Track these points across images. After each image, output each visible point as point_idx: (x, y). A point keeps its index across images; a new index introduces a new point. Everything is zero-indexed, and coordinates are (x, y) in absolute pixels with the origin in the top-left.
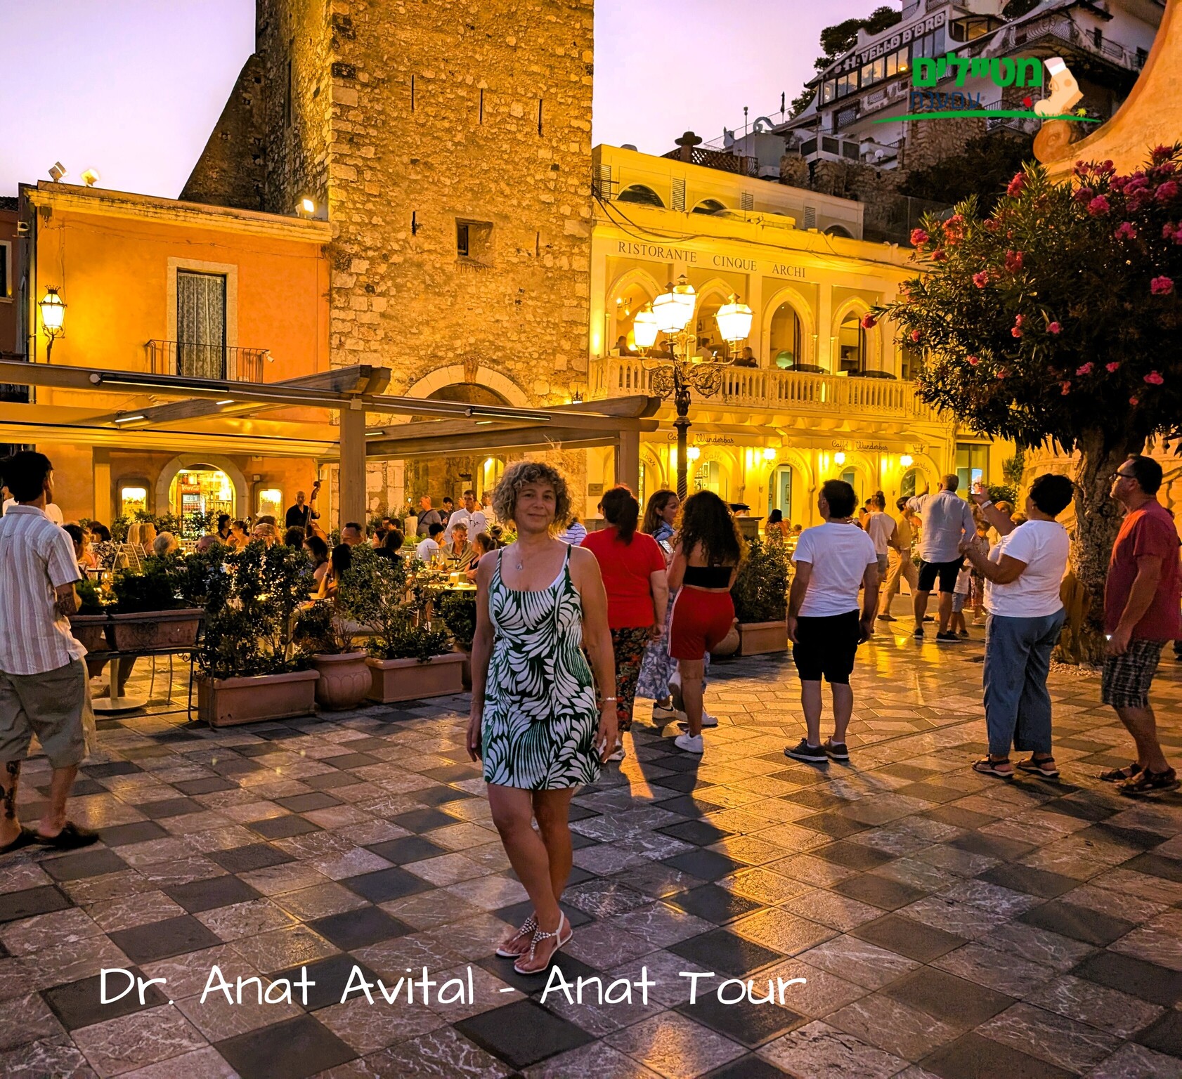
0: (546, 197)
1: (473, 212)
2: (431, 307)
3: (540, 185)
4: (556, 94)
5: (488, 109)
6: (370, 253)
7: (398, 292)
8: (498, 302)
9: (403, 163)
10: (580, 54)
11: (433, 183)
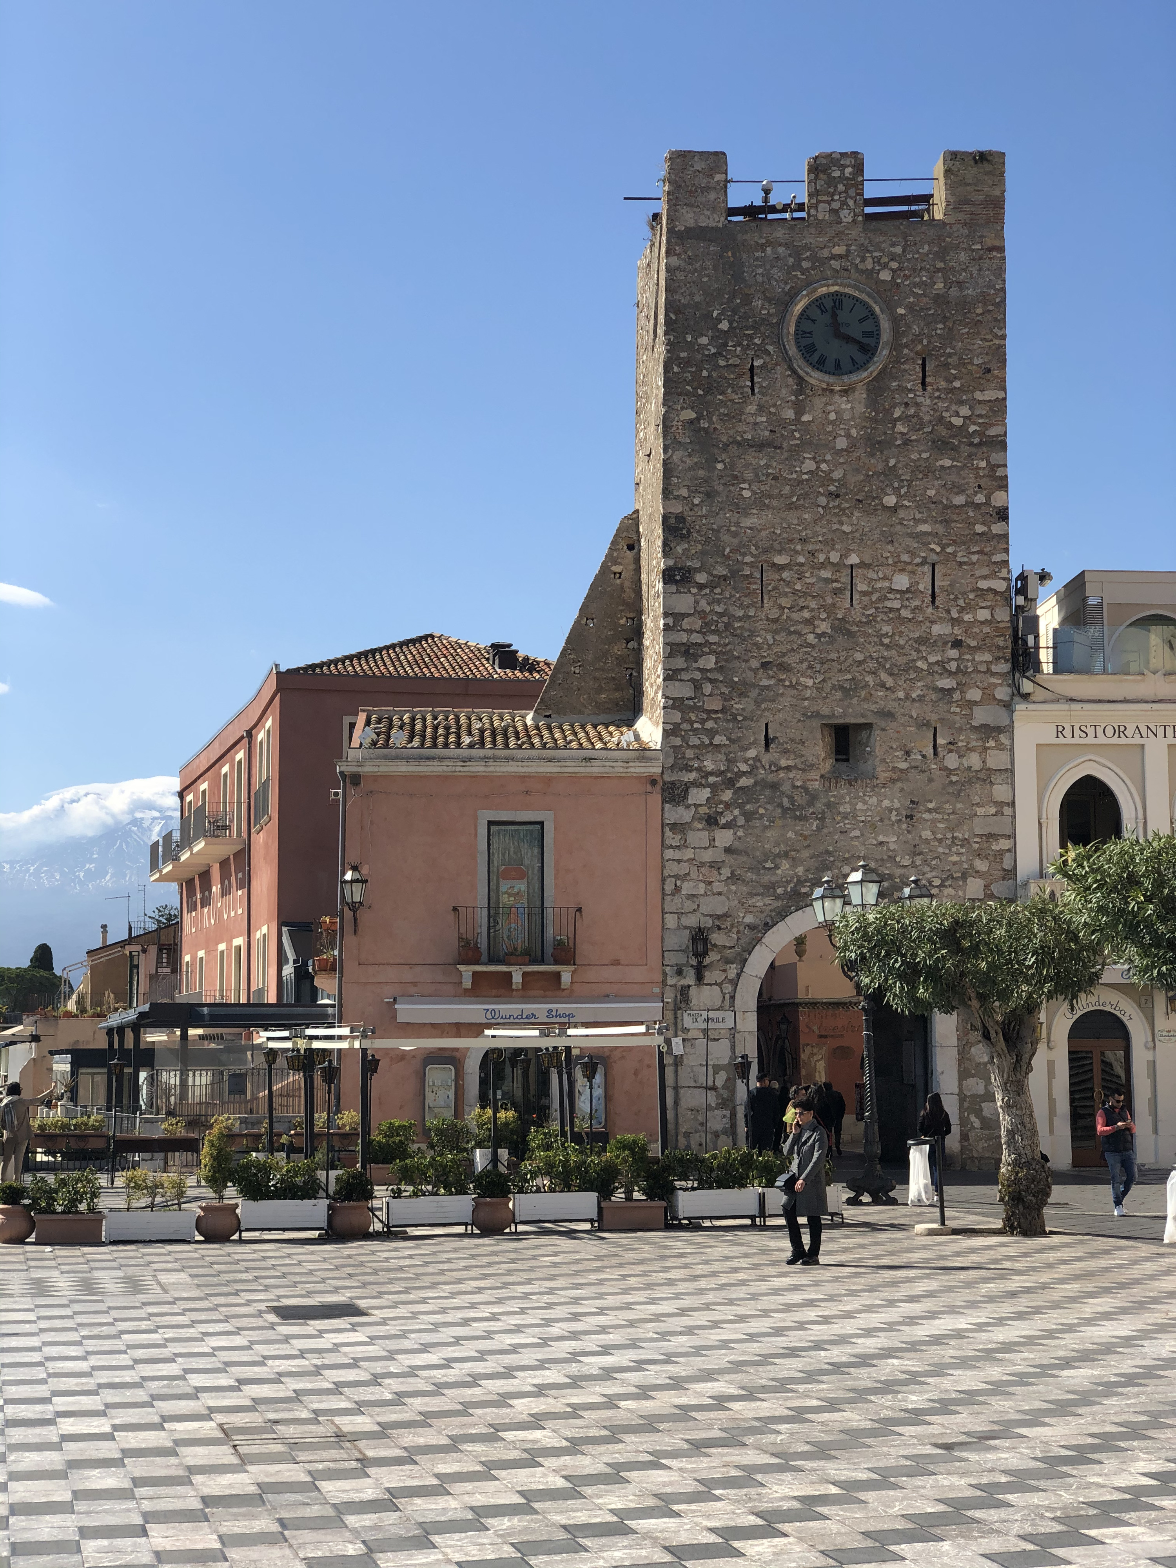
0: (946, 683)
1: (844, 715)
2: (790, 834)
3: (936, 668)
4: (954, 554)
5: (861, 586)
6: (712, 779)
7: (747, 821)
8: (881, 820)
9: (751, 669)
10: (988, 498)
11: (791, 686)
